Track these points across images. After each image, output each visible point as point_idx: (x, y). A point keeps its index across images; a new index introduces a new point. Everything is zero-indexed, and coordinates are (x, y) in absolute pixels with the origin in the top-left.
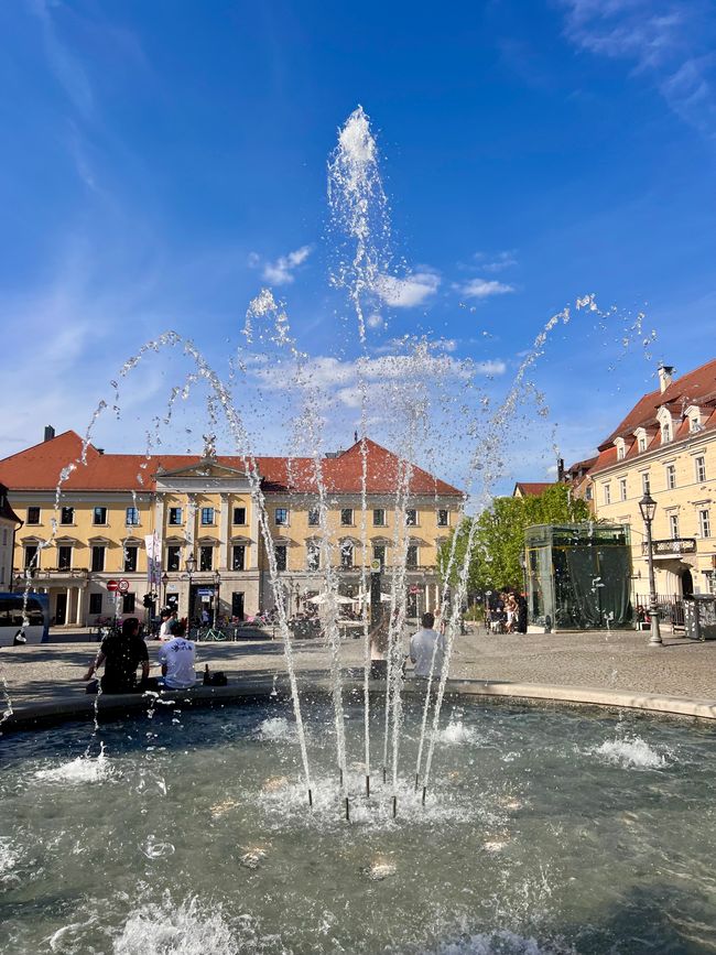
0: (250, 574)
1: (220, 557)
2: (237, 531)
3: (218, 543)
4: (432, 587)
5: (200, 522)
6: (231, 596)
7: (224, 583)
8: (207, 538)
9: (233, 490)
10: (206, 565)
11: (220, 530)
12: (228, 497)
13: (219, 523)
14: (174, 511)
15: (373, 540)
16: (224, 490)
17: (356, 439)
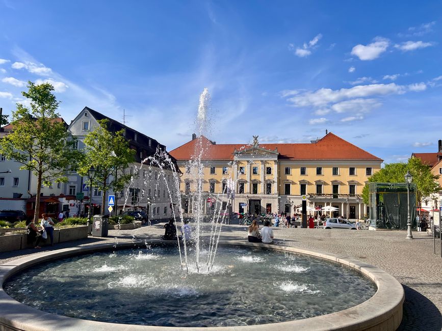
0: (274, 196)
1: (261, 188)
2: (268, 177)
3: (260, 182)
4: (362, 205)
5: (252, 173)
6: (266, 205)
7: (262, 199)
8: (255, 180)
9: (266, 159)
10: (255, 192)
11: (261, 176)
12: (264, 162)
13: (260, 174)
14: (241, 168)
15: (332, 182)
16: (262, 159)
17: (327, 133)
